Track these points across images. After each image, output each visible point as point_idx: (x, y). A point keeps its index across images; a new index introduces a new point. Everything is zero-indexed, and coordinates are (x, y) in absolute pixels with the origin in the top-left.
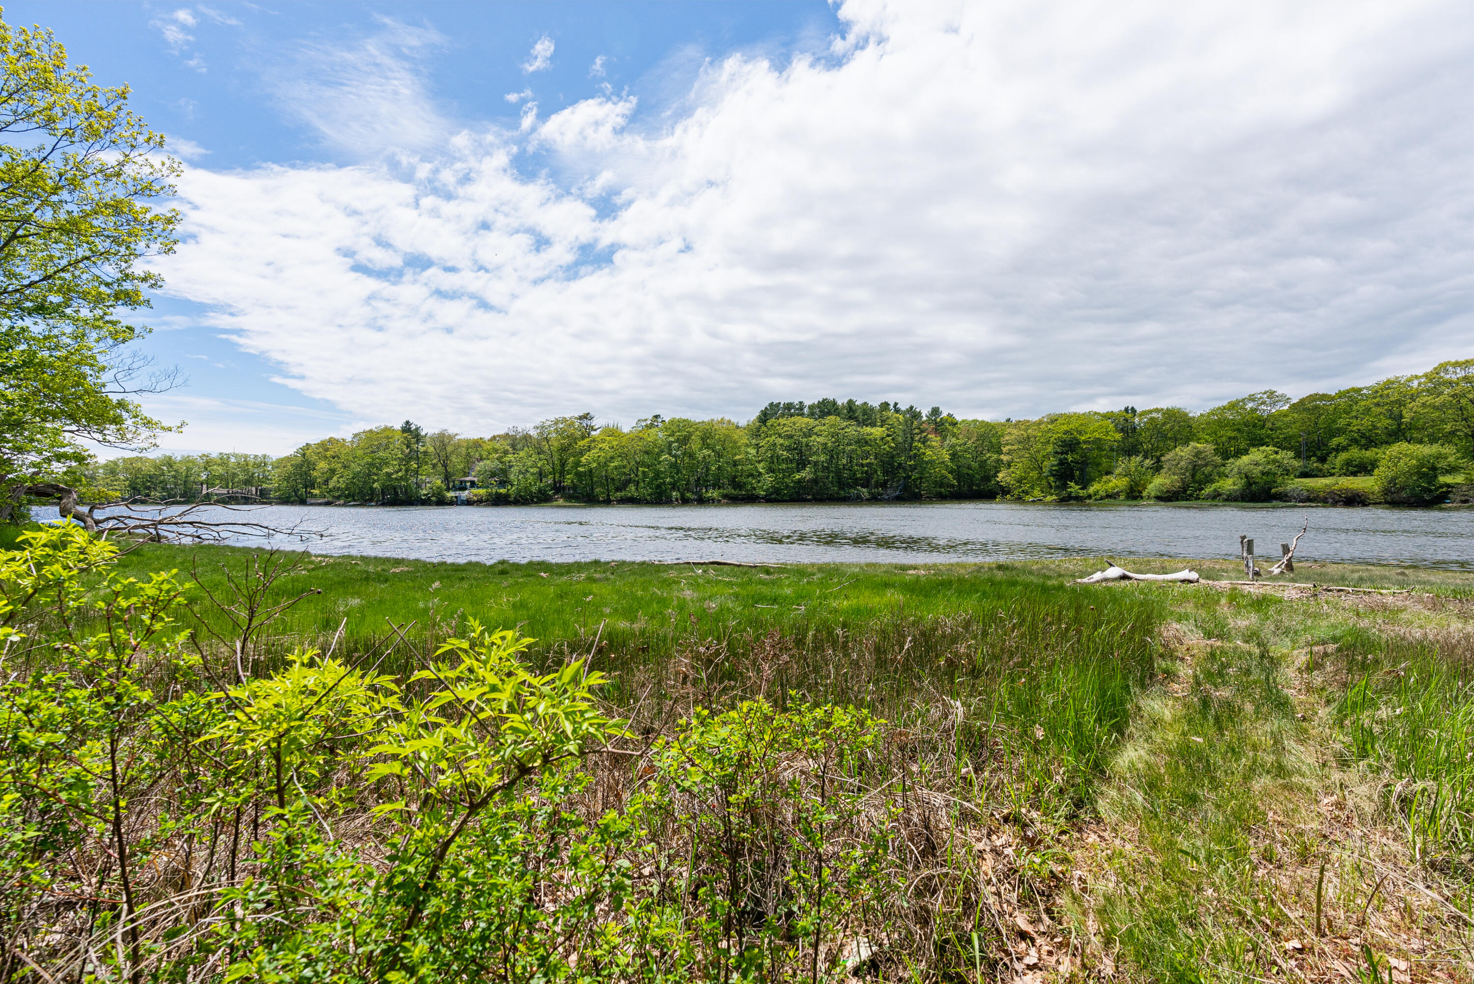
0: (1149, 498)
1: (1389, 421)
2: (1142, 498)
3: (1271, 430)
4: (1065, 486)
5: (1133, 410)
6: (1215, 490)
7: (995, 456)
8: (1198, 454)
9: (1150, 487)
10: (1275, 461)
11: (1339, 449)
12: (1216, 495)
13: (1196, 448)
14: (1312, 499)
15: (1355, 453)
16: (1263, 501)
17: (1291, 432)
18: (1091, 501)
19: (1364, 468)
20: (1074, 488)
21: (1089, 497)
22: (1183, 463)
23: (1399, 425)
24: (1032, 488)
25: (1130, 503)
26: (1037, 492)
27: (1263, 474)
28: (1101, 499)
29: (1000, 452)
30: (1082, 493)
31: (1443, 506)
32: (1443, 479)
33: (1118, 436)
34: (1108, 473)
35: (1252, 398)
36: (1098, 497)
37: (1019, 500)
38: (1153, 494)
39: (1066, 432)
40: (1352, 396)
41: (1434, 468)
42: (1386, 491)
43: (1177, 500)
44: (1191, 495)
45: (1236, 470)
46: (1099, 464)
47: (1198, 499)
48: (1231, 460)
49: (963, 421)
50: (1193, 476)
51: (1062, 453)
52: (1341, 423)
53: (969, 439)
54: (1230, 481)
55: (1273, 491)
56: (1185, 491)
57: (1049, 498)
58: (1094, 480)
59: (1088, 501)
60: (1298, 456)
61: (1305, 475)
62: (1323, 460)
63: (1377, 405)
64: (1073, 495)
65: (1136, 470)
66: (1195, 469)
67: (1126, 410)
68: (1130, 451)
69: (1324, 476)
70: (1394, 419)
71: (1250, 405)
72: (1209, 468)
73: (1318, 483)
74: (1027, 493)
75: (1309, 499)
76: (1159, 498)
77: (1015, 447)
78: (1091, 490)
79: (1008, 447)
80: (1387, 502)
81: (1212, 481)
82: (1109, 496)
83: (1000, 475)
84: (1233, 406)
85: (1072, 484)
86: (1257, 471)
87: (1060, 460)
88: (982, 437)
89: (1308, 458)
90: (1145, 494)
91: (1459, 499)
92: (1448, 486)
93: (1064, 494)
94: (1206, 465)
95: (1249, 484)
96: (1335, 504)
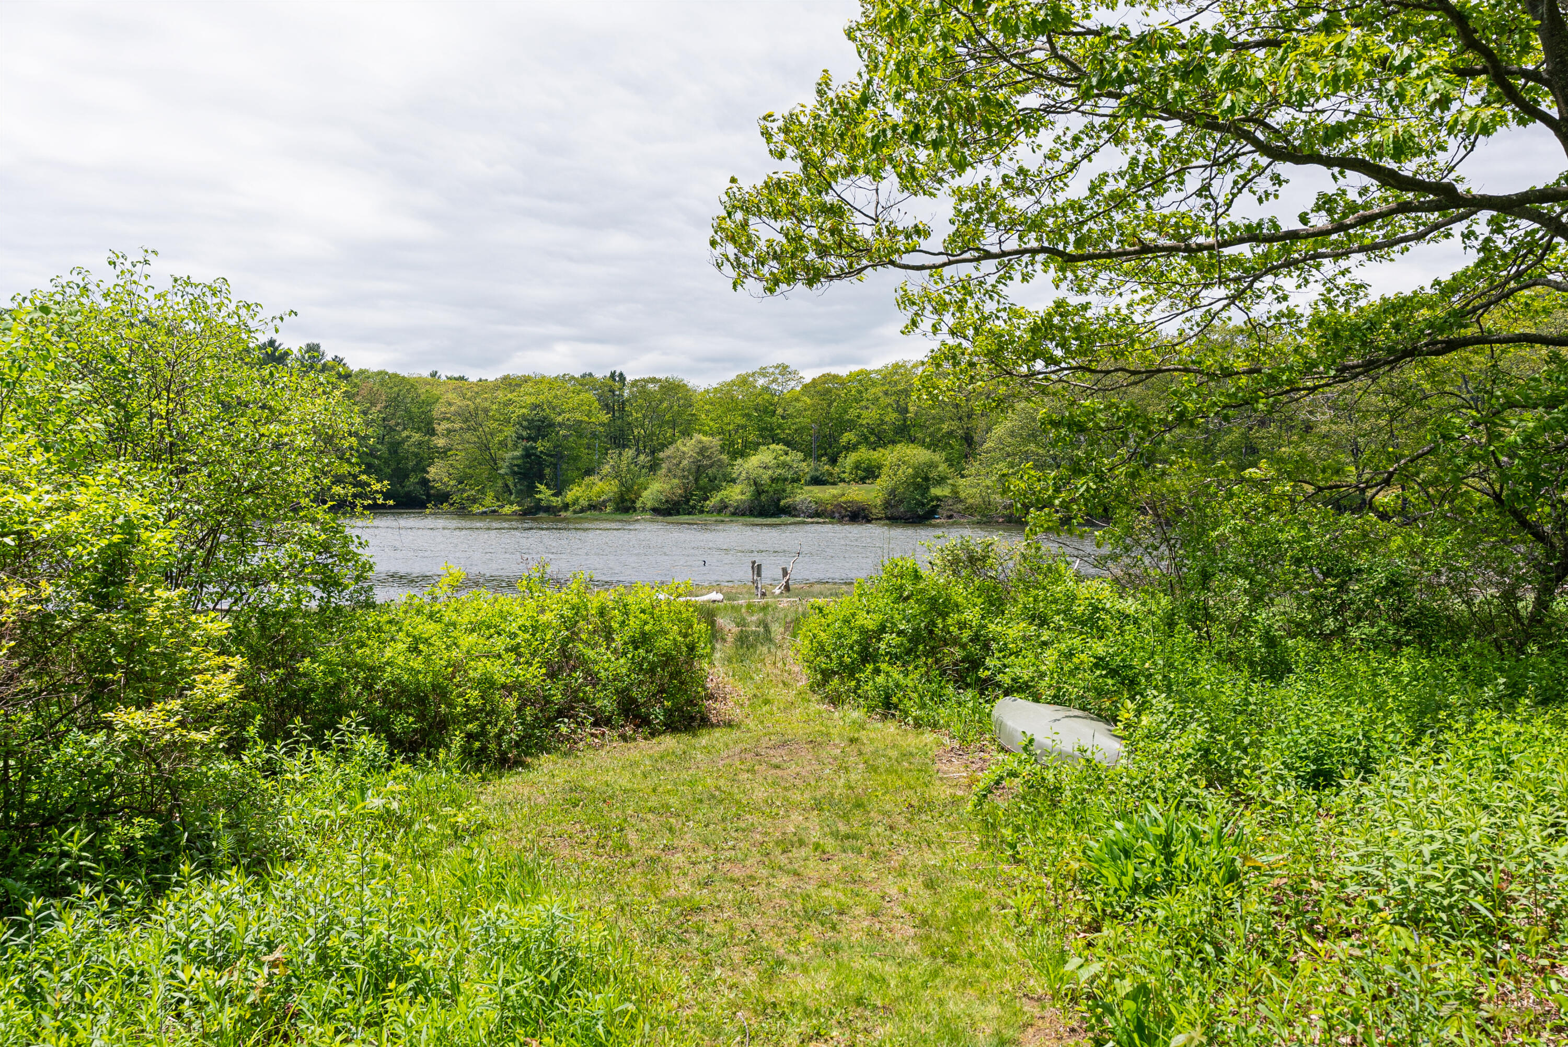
0: (644, 510)
1: (895, 415)
2: (635, 510)
3: (783, 417)
4: (531, 490)
5: (622, 377)
6: (722, 500)
7: (417, 436)
8: (702, 450)
9: (645, 494)
10: (784, 465)
11: (851, 447)
12: (722, 508)
13: (700, 442)
14: (820, 513)
15: (863, 454)
16: (773, 515)
17: (804, 421)
18: (569, 514)
19: (868, 473)
20: (544, 493)
21: (566, 507)
22: (685, 462)
23: (905, 420)
24: (482, 491)
25: (619, 517)
26: (489, 500)
27: (773, 480)
28: (582, 510)
29: (432, 432)
30: (557, 501)
31: (933, 522)
32: (936, 491)
33: (605, 417)
34: (589, 472)
35: (763, 372)
36: (577, 507)
37: (462, 512)
38: (649, 505)
39: (535, 407)
40: (863, 380)
41: (926, 479)
42: (887, 504)
43: (678, 513)
44: (694, 507)
45: (744, 474)
46: (576, 458)
47: (702, 512)
48: (739, 461)
49: (362, 372)
50: (697, 480)
51: (529, 439)
52: (853, 413)
53: (373, 404)
54: (737, 488)
55: (782, 503)
56: (688, 501)
57: (507, 509)
58: (573, 482)
59: (563, 514)
60: (808, 455)
61: (817, 481)
62: (833, 461)
63: (886, 393)
64: (543, 503)
65: (629, 471)
66: (699, 470)
67: (613, 375)
68: (619, 439)
69: (834, 484)
70: (900, 413)
71: (761, 382)
72: (714, 470)
73: (826, 493)
74: (474, 501)
75: (817, 514)
76: (656, 511)
77: (457, 426)
78: (570, 496)
79: (445, 425)
80: (888, 518)
81: (718, 489)
82: (592, 507)
83: (432, 470)
84: (743, 381)
85: (542, 487)
86: (766, 476)
87: (526, 449)
88: (394, 402)
89: (818, 458)
90: (638, 504)
91: (945, 514)
92: (938, 499)
93: (528, 503)
94: (711, 466)
95: (759, 493)
96: (841, 520)
